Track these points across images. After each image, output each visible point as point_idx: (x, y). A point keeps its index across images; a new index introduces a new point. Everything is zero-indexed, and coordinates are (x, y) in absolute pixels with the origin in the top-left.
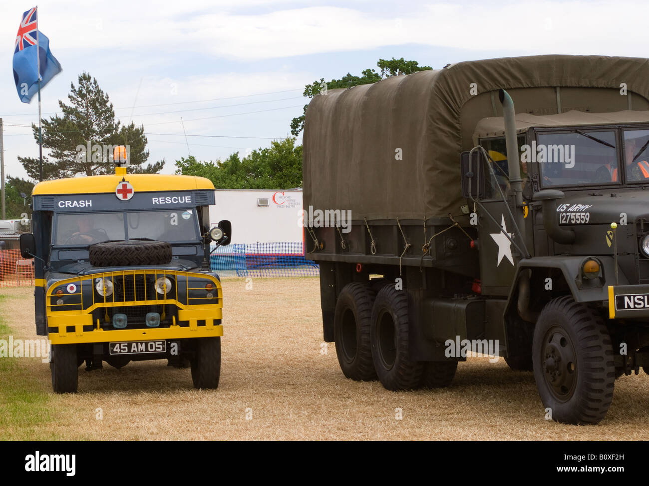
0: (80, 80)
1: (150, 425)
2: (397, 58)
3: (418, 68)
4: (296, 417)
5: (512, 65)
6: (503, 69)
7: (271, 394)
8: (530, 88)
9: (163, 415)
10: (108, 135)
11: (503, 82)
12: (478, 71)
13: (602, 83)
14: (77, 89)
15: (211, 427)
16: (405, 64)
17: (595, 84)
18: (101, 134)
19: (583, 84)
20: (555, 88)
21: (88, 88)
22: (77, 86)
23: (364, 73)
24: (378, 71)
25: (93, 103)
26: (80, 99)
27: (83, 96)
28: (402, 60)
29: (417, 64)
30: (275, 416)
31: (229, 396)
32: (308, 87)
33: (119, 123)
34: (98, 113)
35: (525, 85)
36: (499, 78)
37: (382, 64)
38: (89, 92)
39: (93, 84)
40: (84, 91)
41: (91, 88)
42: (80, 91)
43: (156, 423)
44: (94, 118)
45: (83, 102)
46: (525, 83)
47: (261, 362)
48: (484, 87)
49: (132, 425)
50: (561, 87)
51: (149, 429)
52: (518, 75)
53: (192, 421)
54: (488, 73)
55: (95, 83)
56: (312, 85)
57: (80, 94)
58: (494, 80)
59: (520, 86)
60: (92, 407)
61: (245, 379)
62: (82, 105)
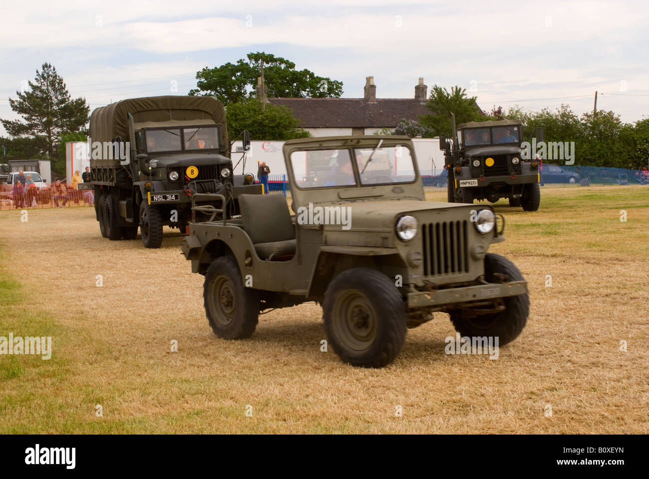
0: (43, 67)
1: (92, 303)
2: (261, 52)
3: (274, 59)
4: (191, 296)
5: (149, 100)
6: (145, 102)
7: (175, 281)
8: (157, 110)
9: (100, 297)
10: (63, 105)
11: (145, 107)
12: (134, 103)
13: (191, 108)
14: (41, 74)
15: (133, 304)
16: (265, 56)
17: (187, 108)
18: (57, 104)
19: (182, 108)
20: (169, 110)
21: (48, 73)
22: (41, 71)
23: (238, 62)
24: (247, 61)
25: (52, 84)
26: (42, 81)
27: (44, 78)
28: (263, 53)
29: (274, 56)
30: (177, 295)
31: (146, 283)
32: (198, 73)
33: (70, 96)
34: (55, 90)
35: (155, 109)
36: (144, 106)
37: (250, 56)
38: (49, 76)
39: (52, 71)
40: (46, 75)
41: (51, 73)
42: (43, 75)
43: (95, 301)
44: (52, 93)
45: (45, 82)
46: (155, 108)
47: (168, 259)
48: (137, 110)
49: (79, 303)
50: (172, 110)
51: (91, 306)
52: (152, 104)
53: (120, 300)
54: (138, 104)
55: (54, 69)
56: (201, 71)
57: (43, 76)
58: (141, 106)
59: (153, 109)
60: (51, 291)
61: (157, 271)
62: (44, 85)
